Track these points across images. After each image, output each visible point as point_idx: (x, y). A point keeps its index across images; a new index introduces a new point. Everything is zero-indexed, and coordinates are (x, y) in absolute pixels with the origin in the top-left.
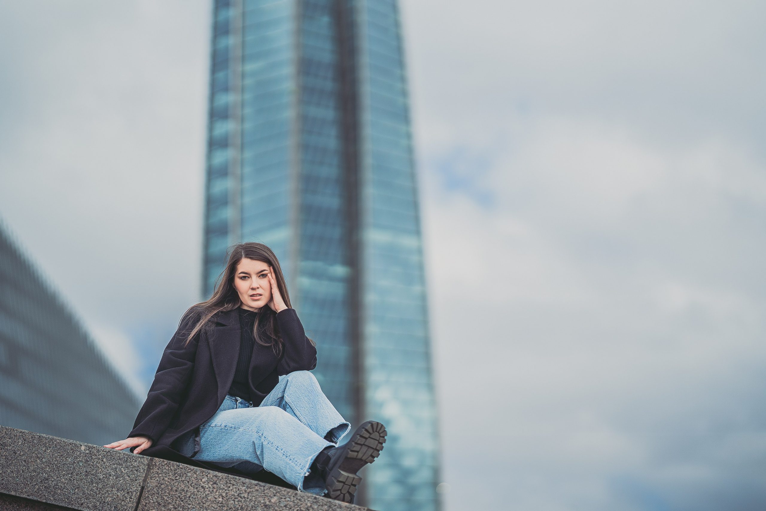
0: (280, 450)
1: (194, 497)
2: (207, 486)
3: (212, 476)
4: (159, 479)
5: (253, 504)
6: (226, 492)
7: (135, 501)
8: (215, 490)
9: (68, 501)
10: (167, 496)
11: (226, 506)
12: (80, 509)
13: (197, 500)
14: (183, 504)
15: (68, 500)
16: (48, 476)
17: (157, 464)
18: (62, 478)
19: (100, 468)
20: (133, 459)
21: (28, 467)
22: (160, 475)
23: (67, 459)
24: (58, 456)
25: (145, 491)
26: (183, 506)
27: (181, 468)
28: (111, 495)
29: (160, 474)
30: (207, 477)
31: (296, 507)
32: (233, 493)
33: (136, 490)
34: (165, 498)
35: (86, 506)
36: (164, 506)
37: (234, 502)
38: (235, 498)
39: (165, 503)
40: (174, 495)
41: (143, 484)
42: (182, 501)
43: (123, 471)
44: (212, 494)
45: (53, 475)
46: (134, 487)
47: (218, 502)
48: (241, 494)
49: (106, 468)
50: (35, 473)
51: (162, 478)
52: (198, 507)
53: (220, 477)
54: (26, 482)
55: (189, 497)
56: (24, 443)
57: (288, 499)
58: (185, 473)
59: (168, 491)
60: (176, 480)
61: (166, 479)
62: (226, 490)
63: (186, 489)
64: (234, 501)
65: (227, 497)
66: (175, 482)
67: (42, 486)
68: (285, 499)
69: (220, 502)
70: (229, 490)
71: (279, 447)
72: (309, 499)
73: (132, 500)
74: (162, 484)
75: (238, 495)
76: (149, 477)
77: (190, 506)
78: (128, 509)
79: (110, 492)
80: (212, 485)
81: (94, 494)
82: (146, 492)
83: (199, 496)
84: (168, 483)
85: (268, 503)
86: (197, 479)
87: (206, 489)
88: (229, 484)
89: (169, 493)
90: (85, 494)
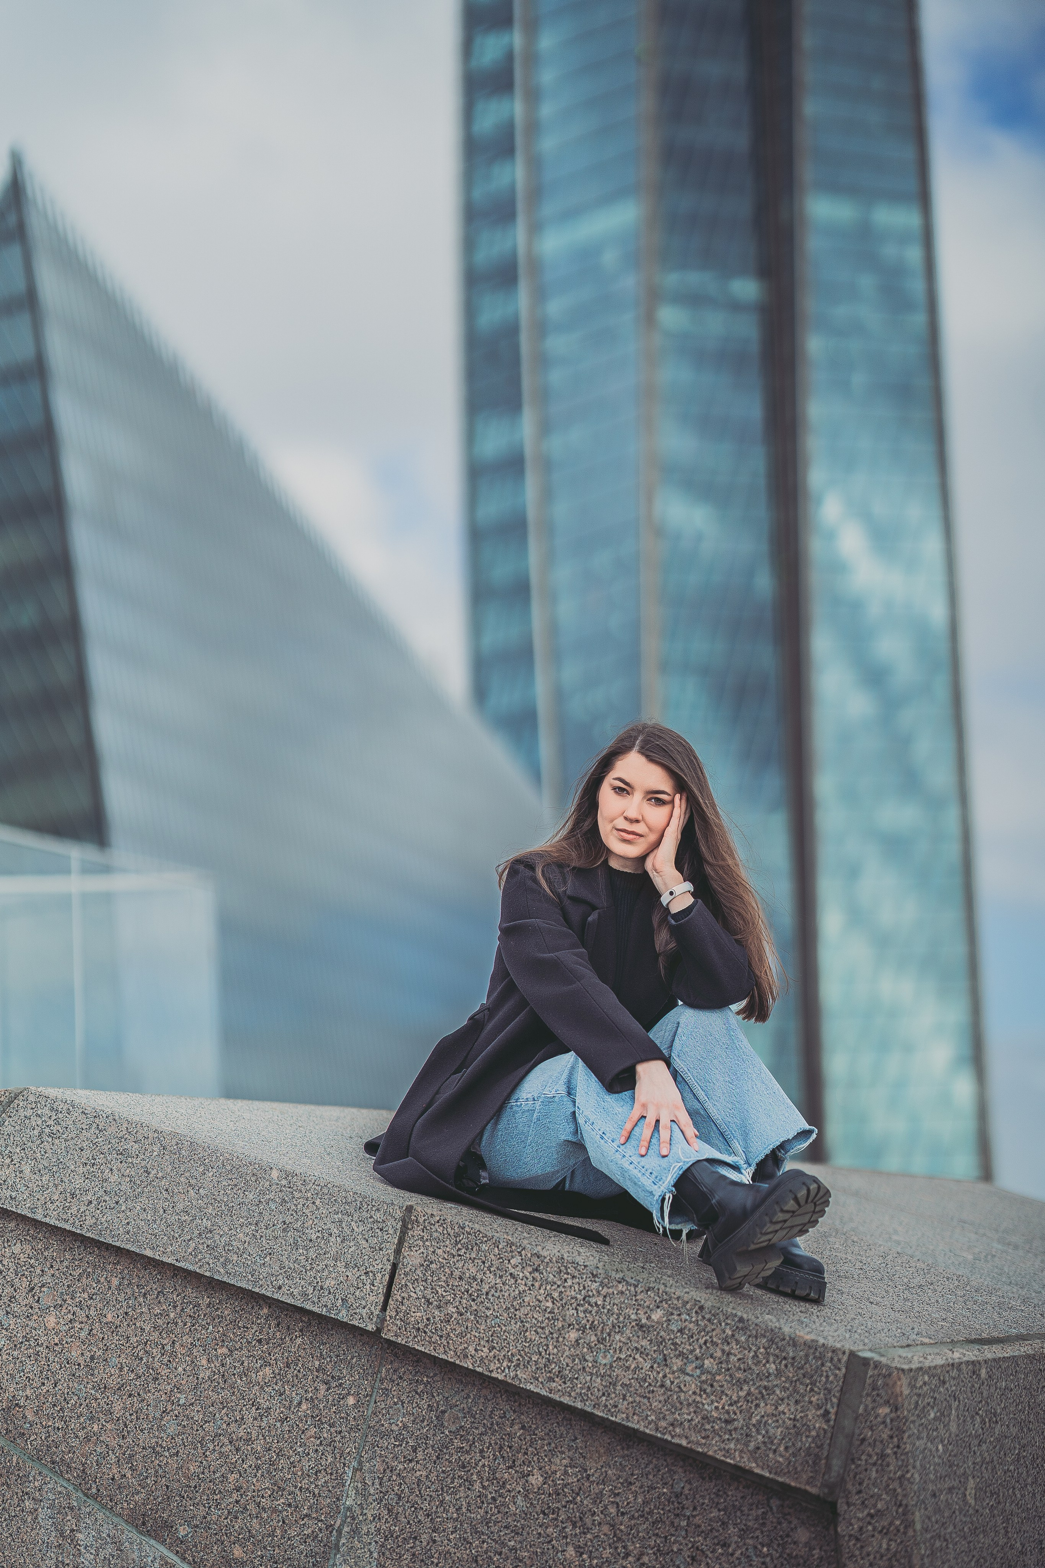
0: (610, 1141)
1: (497, 1295)
2: (521, 1275)
3: (529, 1255)
4: (425, 1251)
5: (615, 1321)
6: (559, 1290)
7: (381, 1290)
8: (537, 1284)
9: (252, 1279)
10: (442, 1287)
11: (561, 1319)
12: (276, 1296)
13: (502, 1301)
14: (475, 1307)
15: (252, 1276)
16: (213, 1225)
17: (421, 1220)
18: (238, 1231)
19: (310, 1217)
20: (374, 1206)
21: (174, 1203)
22: (427, 1243)
23: (246, 1193)
24: (229, 1185)
25: (400, 1272)
26: (476, 1310)
27: (469, 1233)
28: (333, 1275)
29: (427, 1240)
30: (521, 1256)
31: (703, 1333)
32: (573, 1293)
33: (382, 1269)
34: (439, 1290)
35: (289, 1292)
36: (439, 1307)
37: (577, 1313)
38: (578, 1305)
39: (440, 1301)
40: (457, 1286)
41: (395, 1258)
42: (474, 1300)
43: (355, 1228)
44: (532, 1292)
45: (220, 1223)
46: (377, 1262)
47: (545, 1310)
48: (589, 1296)
49: (322, 1218)
50: (187, 1217)
51: (433, 1250)
52: (505, 1315)
53: (545, 1258)
54: (172, 1233)
55: (487, 1294)
56: (164, 1154)
57: (684, 1317)
58: (476, 1244)
59: (444, 1278)
60: (460, 1255)
61: (439, 1252)
62: (559, 1286)
63: (479, 1277)
64: (576, 1309)
65: (561, 1300)
66: (458, 1261)
67: (202, 1243)
68: (679, 1315)
69: (548, 1310)
70: (564, 1287)
72: (729, 1322)
73: (376, 1288)
74: (431, 1263)
75: (584, 1299)
76: (406, 1244)
77: (489, 1313)
78: (369, 1305)
79: (331, 1269)
80: (530, 1273)
81: (302, 1269)
82: (402, 1276)
83: (506, 1294)
84: (444, 1261)
85: (644, 1321)
86: (502, 1258)
87: (519, 1281)
88: (565, 1273)
89: (446, 1282)
90: (284, 1267)
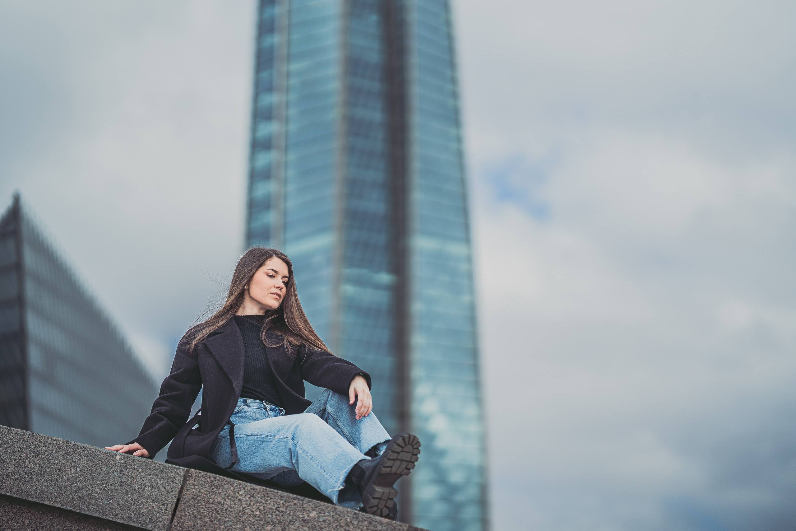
0: (315, 461)
1: (231, 510)
2: (244, 499)
3: (249, 489)
4: (195, 491)
5: (291, 519)
6: (263, 505)
7: (170, 513)
8: (252, 503)
9: (102, 512)
10: (202, 508)
11: (263, 520)
12: (114, 520)
13: (233, 513)
14: (219, 517)
15: (102, 510)
16: (83, 486)
17: (194, 475)
18: (96, 488)
19: (135, 478)
20: (169, 470)
21: (62, 476)
22: (196, 487)
23: (102, 468)
24: (93, 465)
25: (181, 502)
26: (219, 519)
27: (218, 480)
28: (146, 507)
29: (196, 485)
30: (245, 490)
31: (335, 522)
32: (270, 507)
33: (171, 501)
34: (201, 510)
35: (121, 517)
36: (200, 519)
37: (272, 516)
38: (273, 512)
39: (201, 515)
40: (210, 507)
41: (179, 495)
42: (219, 514)
43: (159, 482)
44: (249, 508)
45: (87, 485)
46: (169, 498)
47: (256, 516)
48: (279, 508)
49: (141, 478)
50: (69, 483)
51: (199, 490)
52: (235, 520)
53: (257, 490)
54: (60, 491)
55: (226, 510)
56: (59, 451)
57: (327, 514)
58: (222, 485)
59: (204, 504)
60: (213, 492)
61: (203, 491)
62: (263, 504)
63: (222, 502)
64: (272, 514)
65: (264, 510)
66: (212, 494)
67: (76, 496)
68: (324, 513)
69: (257, 516)
70: (266, 504)
71: (314, 457)
72: (349, 515)
73: (168, 512)
74: (198, 496)
75: (276, 509)
76: (185, 488)
77: (226, 519)
78: (164, 521)
79: (145, 504)
80: (249, 498)
81: (129, 505)
82: (182, 504)
83: (236, 510)
84: (205, 495)
85: (306, 518)
86: (234, 492)
87: (243, 502)
88: (267, 497)
89: (205, 506)
90: (120, 505)
